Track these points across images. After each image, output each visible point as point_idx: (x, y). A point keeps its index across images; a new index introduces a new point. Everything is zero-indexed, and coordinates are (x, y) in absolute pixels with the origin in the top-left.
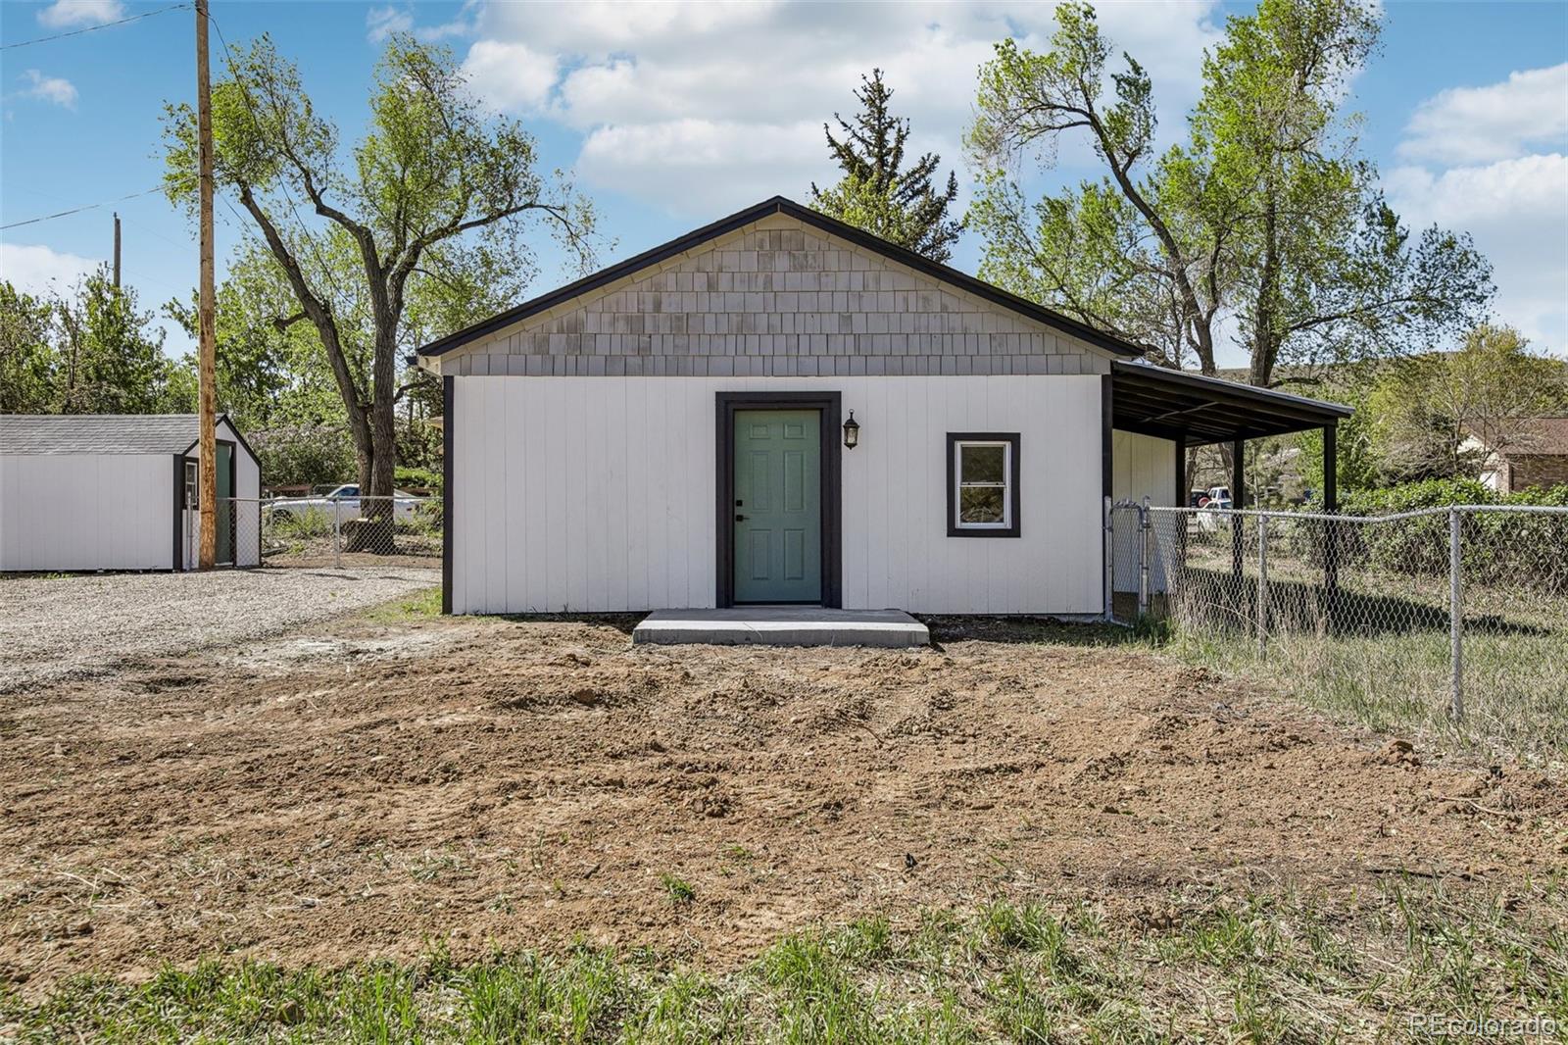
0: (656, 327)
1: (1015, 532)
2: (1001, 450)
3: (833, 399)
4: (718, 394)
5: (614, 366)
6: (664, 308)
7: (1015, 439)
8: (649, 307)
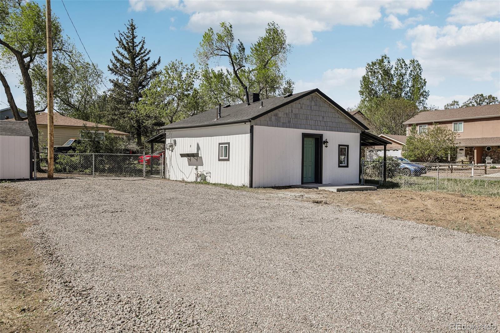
0: (291, 116)
1: (347, 166)
2: (346, 148)
3: (321, 136)
4: (302, 133)
5: (284, 125)
6: (293, 112)
7: (348, 146)
8: (290, 111)
